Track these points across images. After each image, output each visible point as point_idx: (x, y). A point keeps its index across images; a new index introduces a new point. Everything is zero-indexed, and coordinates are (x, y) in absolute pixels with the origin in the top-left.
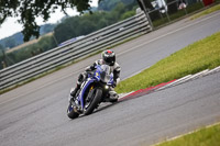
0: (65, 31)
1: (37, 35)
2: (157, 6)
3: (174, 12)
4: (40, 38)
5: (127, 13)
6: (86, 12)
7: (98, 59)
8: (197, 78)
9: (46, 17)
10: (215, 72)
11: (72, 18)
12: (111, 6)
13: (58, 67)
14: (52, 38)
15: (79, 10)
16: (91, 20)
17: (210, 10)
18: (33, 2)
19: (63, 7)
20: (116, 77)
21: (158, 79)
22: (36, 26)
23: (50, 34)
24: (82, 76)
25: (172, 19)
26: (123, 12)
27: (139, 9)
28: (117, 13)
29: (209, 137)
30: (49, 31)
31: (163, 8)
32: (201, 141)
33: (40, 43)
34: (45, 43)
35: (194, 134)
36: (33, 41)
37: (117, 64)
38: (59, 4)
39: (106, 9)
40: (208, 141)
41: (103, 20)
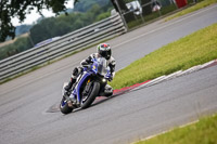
0: (41, 32)
1: (13, 35)
2: (132, 8)
3: (148, 14)
4: (16, 39)
5: (102, 15)
6: (62, 13)
7: (94, 53)
8: (171, 79)
9: (22, 18)
10: (188, 73)
11: (48, 19)
12: (87, 8)
13: (34, 68)
14: (28, 38)
15: (54, 11)
16: (67, 21)
17: (183, 12)
18: (9, 3)
19: (39, 8)
20: (112, 71)
21: (133, 79)
22: (12, 27)
23: (26, 35)
24: (77, 70)
25: (146, 21)
26: (98, 13)
27: (114, 11)
28: (92, 14)
29: (182, 137)
30: (24, 32)
31: (137, 10)
32: (174, 140)
33: (16, 43)
34: (21, 44)
35: (168, 133)
36: (9, 41)
37: (112, 58)
38: (34, 5)
39: (81, 10)
40: (182, 141)
41: (78, 21)
